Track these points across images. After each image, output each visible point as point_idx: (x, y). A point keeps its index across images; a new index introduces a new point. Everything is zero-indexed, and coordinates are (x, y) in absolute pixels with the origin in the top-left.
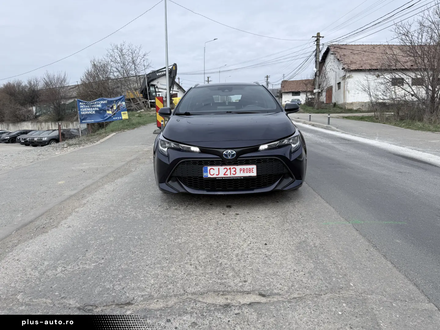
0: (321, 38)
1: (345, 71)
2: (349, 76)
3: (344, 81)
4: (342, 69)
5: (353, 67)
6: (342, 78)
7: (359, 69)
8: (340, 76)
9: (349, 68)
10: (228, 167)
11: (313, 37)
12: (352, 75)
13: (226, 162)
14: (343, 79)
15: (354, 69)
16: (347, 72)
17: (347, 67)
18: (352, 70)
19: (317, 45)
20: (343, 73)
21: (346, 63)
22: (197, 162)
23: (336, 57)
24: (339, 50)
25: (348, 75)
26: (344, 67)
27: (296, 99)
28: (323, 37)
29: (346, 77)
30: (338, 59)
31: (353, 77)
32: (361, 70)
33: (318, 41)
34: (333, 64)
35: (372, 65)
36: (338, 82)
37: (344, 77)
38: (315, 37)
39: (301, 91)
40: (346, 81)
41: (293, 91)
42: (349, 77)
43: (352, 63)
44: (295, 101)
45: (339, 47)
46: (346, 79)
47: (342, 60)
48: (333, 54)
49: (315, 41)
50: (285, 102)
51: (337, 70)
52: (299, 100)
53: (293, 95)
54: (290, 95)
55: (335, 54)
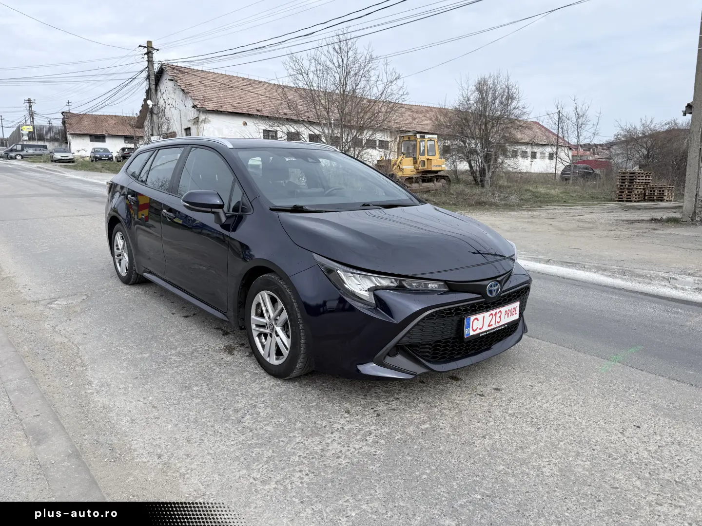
0: (154, 52)
1: (198, 110)
2: (205, 119)
3: (197, 126)
4: (193, 107)
5: (209, 106)
6: (193, 122)
7: (218, 110)
8: (189, 119)
9: (204, 106)
10: (493, 312)
11: (140, 46)
12: (209, 119)
13: (490, 303)
14: (195, 122)
15: (212, 109)
16: (200, 112)
17: (200, 104)
18: (208, 110)
19: (148, 61)
20: (194, 114)
21: (197, 98)
22: (452, 311)
23: (179, 87)
24: (180, 75)
25: (202, 117)
26: (195, 104)
27: (101, 149)
28: (158, 50)
29: (200, 120)
30: (183, 90)
31: (210, 121)
32: (221, 111)
33: (150, 55)
34: (173, 96)
35: (236, 107)
36: (186, 127)
37: (196, 120)
38: (145, 47)
39: (106, 135)
40: (201, 126)
41: (91, 132)
42: (205, 121)
43: (205, 99)
44: (99, 151)
45: (180, 70)
46: (199, 123)
47: (190, 92)
48: (172, 80)
49: (145, 54)
50: (79, 151)
51: (182, 108)
52: (106, 150)
53: (91, 141)
54: (87, 140)
55: (176, 81)
